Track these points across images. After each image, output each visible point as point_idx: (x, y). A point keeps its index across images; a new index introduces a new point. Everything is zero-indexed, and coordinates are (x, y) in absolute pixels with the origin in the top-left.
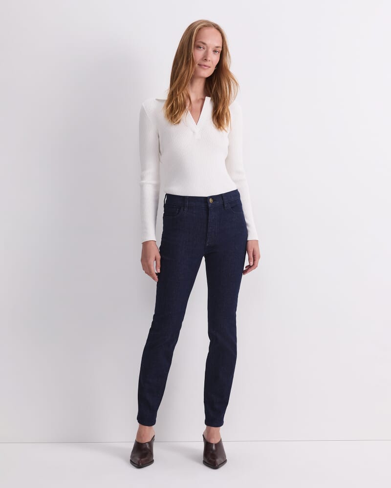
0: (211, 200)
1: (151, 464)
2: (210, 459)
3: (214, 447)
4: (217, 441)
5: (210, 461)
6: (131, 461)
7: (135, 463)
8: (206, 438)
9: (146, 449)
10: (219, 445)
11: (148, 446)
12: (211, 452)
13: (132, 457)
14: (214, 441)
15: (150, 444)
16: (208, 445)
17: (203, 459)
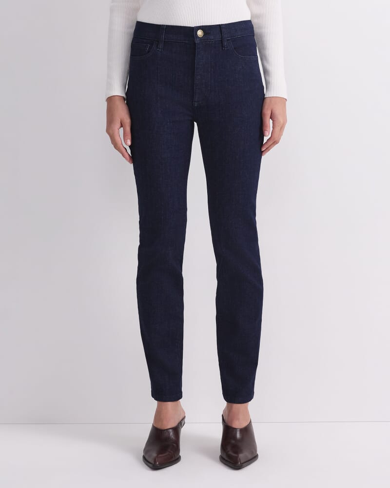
0: (200, 33)
1: (176, 463)
2: (231, 453)
3: (238, 435)
4: (244, 425)
5: (229, 456)
6: (144, 457)
7: (150, 463)
8: (226, 421)
9: (168, 438)
10: (247, 431)
11: (171, 434)
12: (233, 442)
13: (147, 451)
14: (239, 424)
15: (176, 430)
16: (228, 430)
17: (220, 454)
